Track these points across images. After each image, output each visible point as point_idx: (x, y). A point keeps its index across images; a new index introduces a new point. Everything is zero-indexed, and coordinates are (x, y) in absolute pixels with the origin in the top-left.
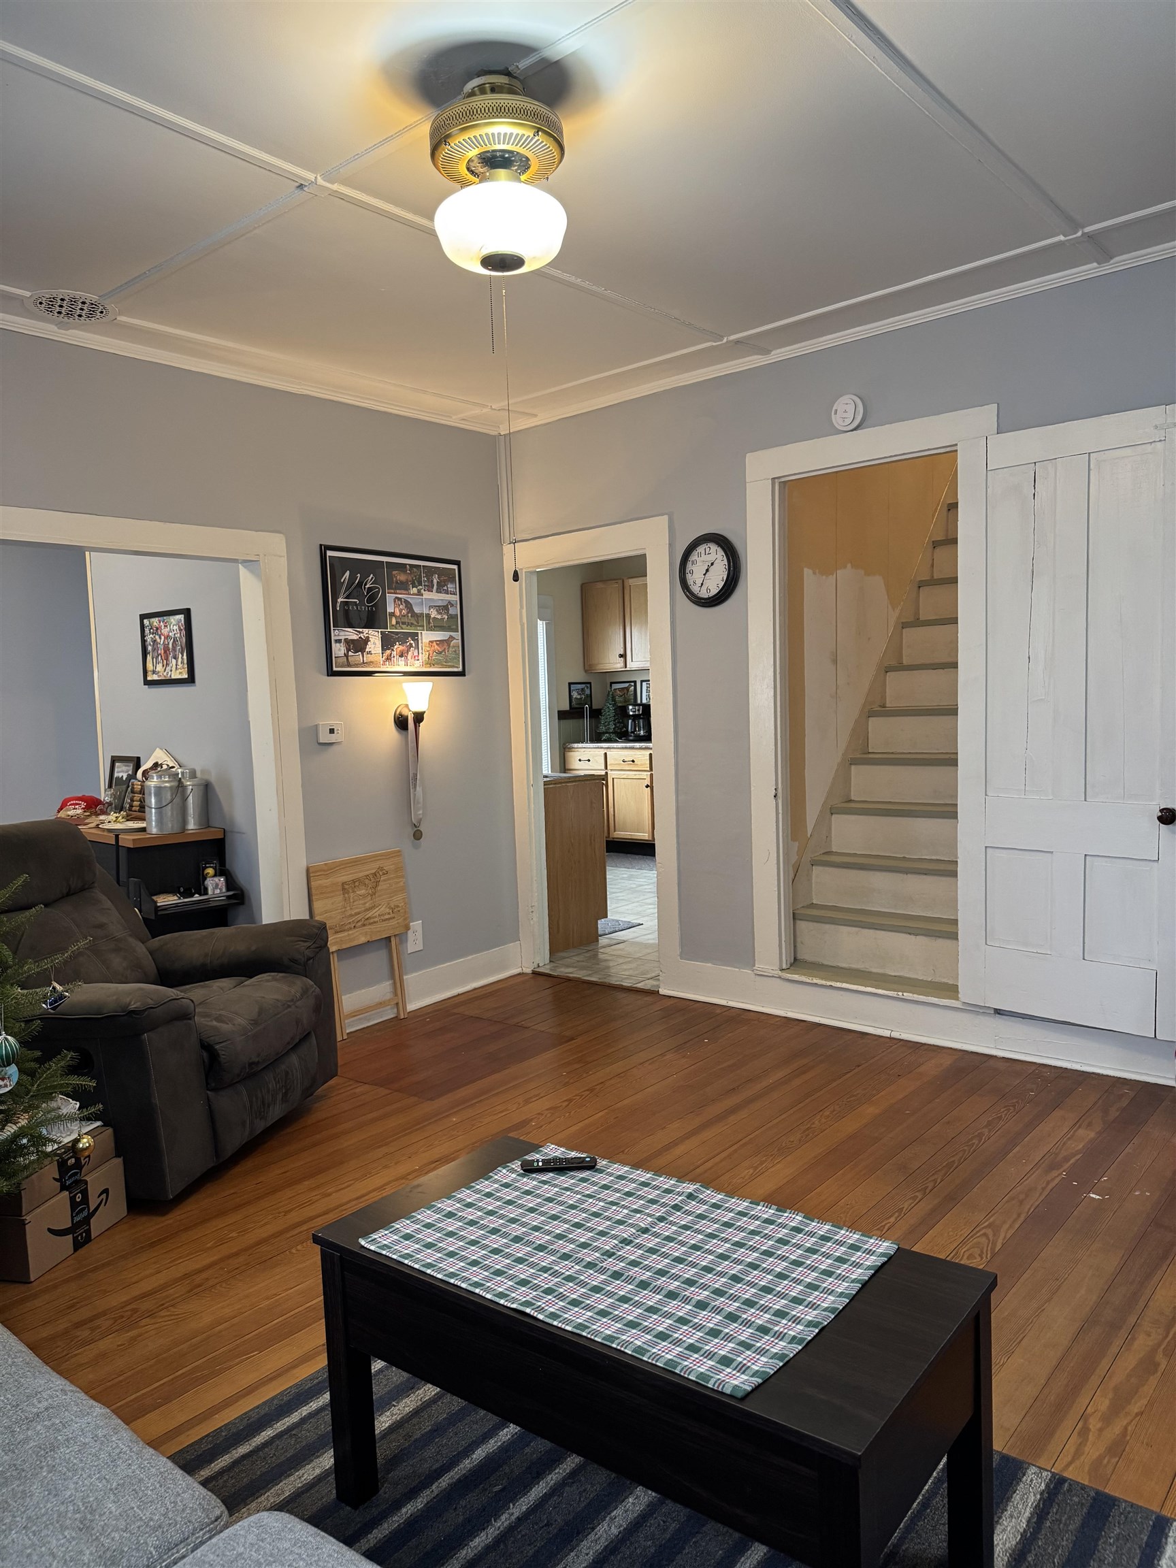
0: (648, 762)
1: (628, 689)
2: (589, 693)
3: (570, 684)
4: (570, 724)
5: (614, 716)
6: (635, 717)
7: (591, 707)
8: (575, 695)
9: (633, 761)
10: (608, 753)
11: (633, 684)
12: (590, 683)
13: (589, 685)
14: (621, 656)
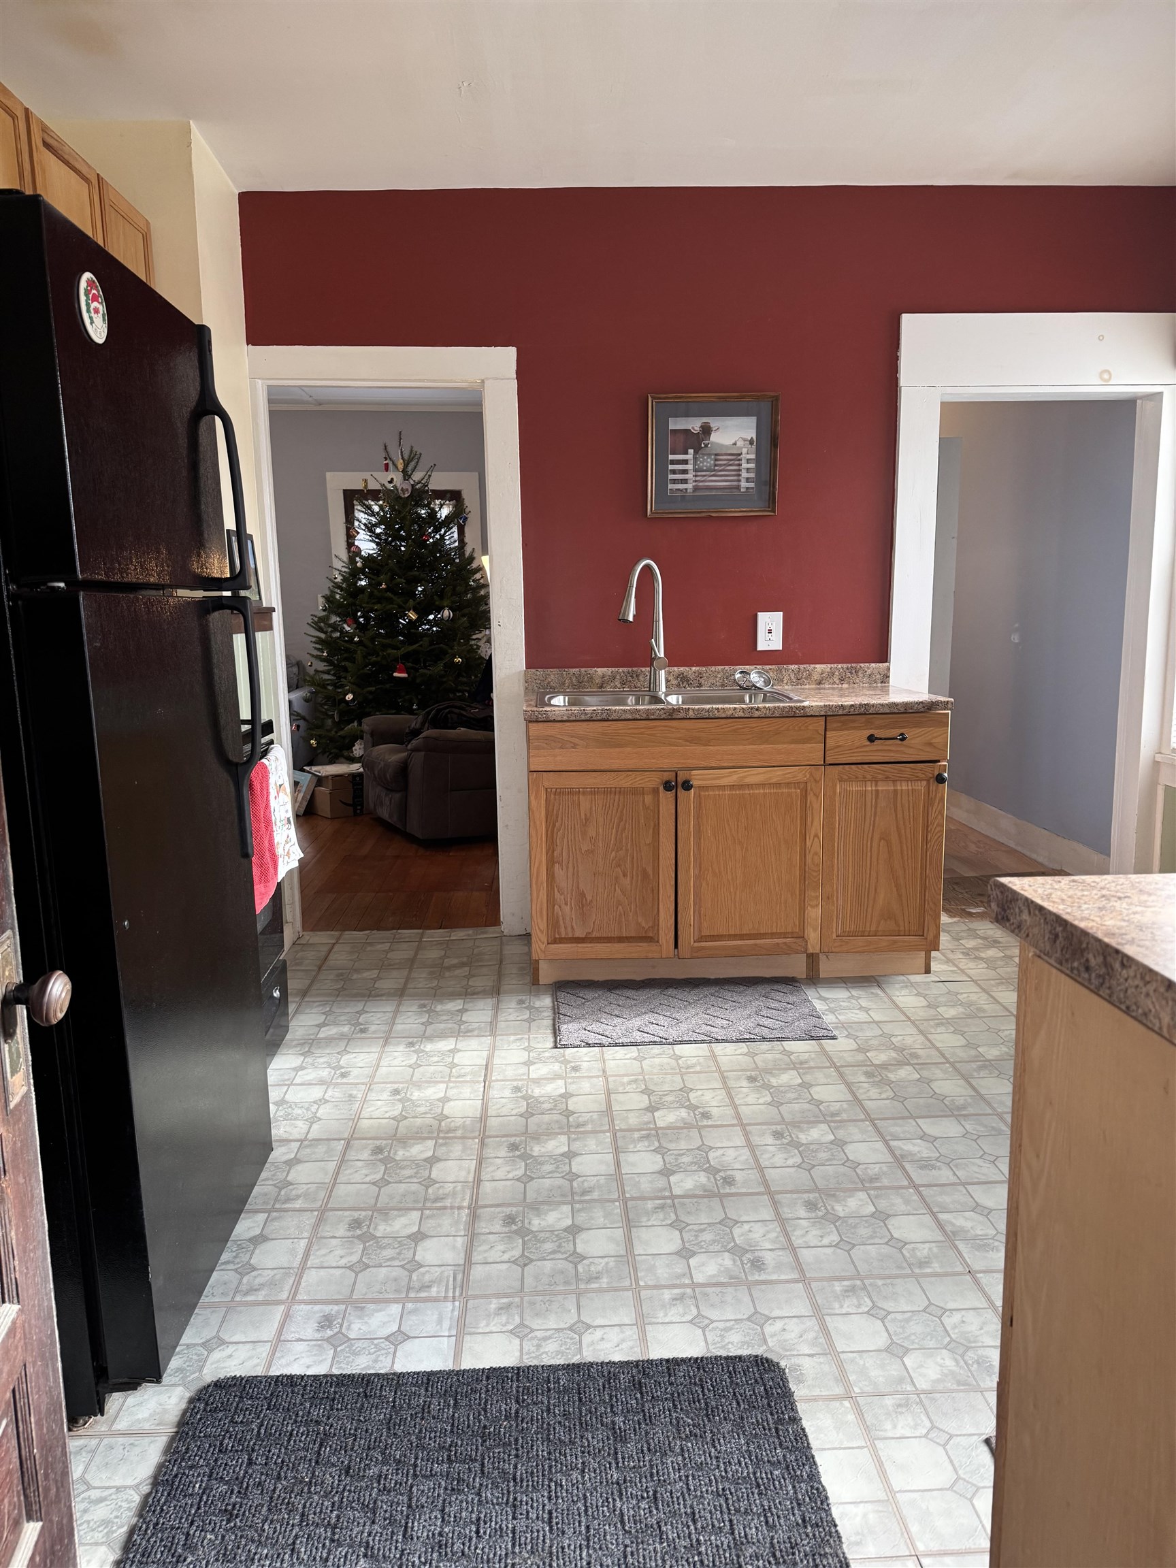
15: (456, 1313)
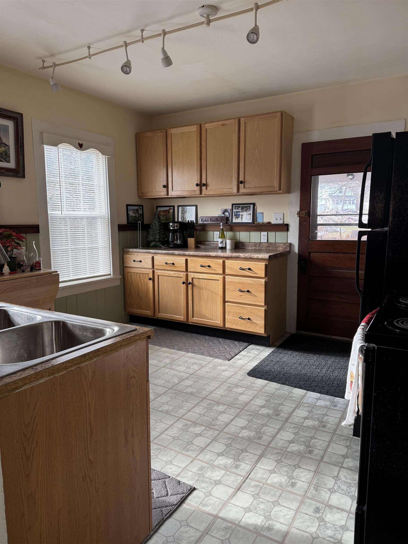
0: (184, 265)
1: (168, 211)
2: (142, 213)
3: (127, 206)
4: (128, 234)
5: (159, 230)
6: (174, 231)
7: (143, 223)
8: (131, 213)
9: (173, 264)
10: (155, 257)
11: (172, 208)
12: (142, 206)
13: (141, 207)
14: (164, 186)
15: (303, 400)
